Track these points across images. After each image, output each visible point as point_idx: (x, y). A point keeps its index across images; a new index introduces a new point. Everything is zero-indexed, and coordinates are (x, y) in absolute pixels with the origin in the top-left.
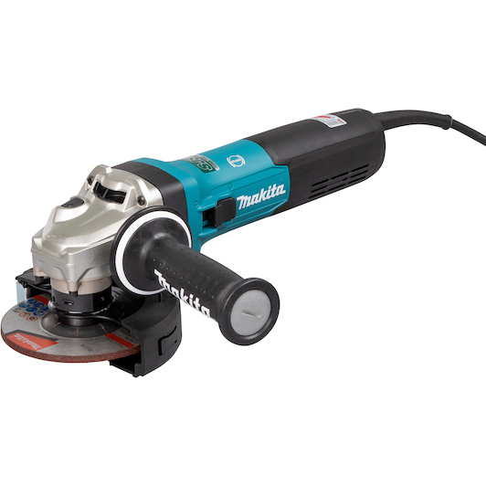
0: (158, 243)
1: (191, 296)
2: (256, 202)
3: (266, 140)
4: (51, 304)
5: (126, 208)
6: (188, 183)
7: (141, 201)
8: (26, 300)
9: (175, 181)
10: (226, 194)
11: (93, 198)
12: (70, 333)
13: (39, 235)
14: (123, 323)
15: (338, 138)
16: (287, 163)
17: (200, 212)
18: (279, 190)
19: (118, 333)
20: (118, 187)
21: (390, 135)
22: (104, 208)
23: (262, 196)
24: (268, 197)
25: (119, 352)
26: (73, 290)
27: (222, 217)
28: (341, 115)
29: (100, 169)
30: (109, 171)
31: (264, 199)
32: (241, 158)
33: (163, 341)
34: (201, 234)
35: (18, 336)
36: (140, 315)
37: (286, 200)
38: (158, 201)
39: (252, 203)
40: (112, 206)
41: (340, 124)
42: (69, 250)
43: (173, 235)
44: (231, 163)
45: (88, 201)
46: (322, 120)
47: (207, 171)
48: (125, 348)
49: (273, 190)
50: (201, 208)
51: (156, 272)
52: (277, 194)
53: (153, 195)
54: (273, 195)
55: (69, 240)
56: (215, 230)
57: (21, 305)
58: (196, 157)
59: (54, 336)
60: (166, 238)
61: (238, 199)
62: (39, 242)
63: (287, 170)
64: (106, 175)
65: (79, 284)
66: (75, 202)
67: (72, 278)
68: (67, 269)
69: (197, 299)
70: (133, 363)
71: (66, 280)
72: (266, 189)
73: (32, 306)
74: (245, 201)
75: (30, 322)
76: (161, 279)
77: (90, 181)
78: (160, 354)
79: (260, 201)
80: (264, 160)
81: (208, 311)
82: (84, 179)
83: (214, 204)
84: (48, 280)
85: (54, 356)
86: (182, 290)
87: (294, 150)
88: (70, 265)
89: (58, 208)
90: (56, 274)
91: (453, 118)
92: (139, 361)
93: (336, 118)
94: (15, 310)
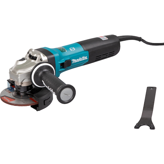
0: (44, 73)
1: (51, 89)
2: (78, 61)
3: (82, 43)
4: (15, 89)
5: (37, 62)
6: (56, 55)
7: (41, 60)
8: (10, 87)
9: (52, 54)
10: (68, 59)
11: (28, 58)
12: (19, 97)
13: (11, 69)
14: (34, 95)
15: (105, 43)
16: (88, 50)
17: (59, 64)
18: (85, 58)
19: (33, 98)
20: (35, 56)
21: (122, 43)
22: (31, 61)
23: (80, 60)
24: (82, 60)
25: (32, 104)
26: (20, 85)
27: (67, 65)
28: (107, 36)
29: (31, 50)
30: (33, 50)
31: (80, 61)
32: (74, 48)
33: (45, 101)
34: (60, 70)
35: (4, 98)
36: (40, 93)
37: (88, 61)
38: (46, 60)
39: (77, 62)
40: (33, 61)
41: (106, 39)
42: (19, 73)
43: (49, 70)
44: (71, 50)
45: (27, 59)
46: (101, 38)
47: (63, 52)
48: (34, 102)
49: (83, 58)
50: (59, 63)
51: (43, 81)
52: (85, 59)
53: (45, 58)
54: (83, 60)
55: (19, 70)
56: (64, 69)
57: (8, 88)
58: (61, 47)
59: (15, 98)
60: (46, 71)
61: (72, 60)
62: (11, 70)
63: (88, 52)
64: (32, 52)
65: (22, 83)
66: (23, 59)
67: (20, 82)
68: (18, 79)
69: (52, 90)
70: (37, 107)
71: (18, 82)
72: (81, 58)
73: (11, 89)
74: (74, 61)
75: (9, 93)
76: (44, 83)
77: (28, 53)
78: (44, 105)
79: (79, 61)
80: (81, 49)
81: (55, 93)
82: (27, 53)
83: (64, 62)
84: (14, 82)
85: (13, 104)
86: (49, 87)
87: (91, 46)
88: (19, 78)
89: (17, 61)
90: (15, 80)
91: (142, 38)
92: (38, 107)
93: (105, 37)
94: (5, 90)
